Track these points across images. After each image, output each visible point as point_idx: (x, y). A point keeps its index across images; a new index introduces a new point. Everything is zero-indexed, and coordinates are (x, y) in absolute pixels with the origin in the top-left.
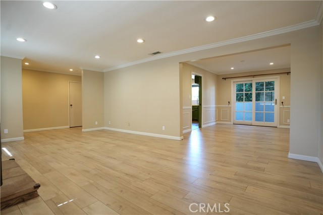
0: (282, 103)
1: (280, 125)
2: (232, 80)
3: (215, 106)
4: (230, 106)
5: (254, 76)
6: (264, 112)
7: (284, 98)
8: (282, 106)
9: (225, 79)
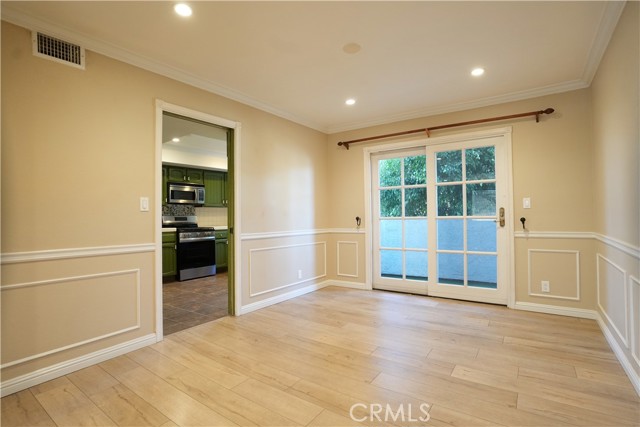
0: (523, 220)
1: (517, 300)
2: (367, 149)
3: (312, 231)
4: (361, 231)
5: (429, 131)
6: (465, 251)
7: (527, 203)
8: (521, 233)
9: (346, 144)
